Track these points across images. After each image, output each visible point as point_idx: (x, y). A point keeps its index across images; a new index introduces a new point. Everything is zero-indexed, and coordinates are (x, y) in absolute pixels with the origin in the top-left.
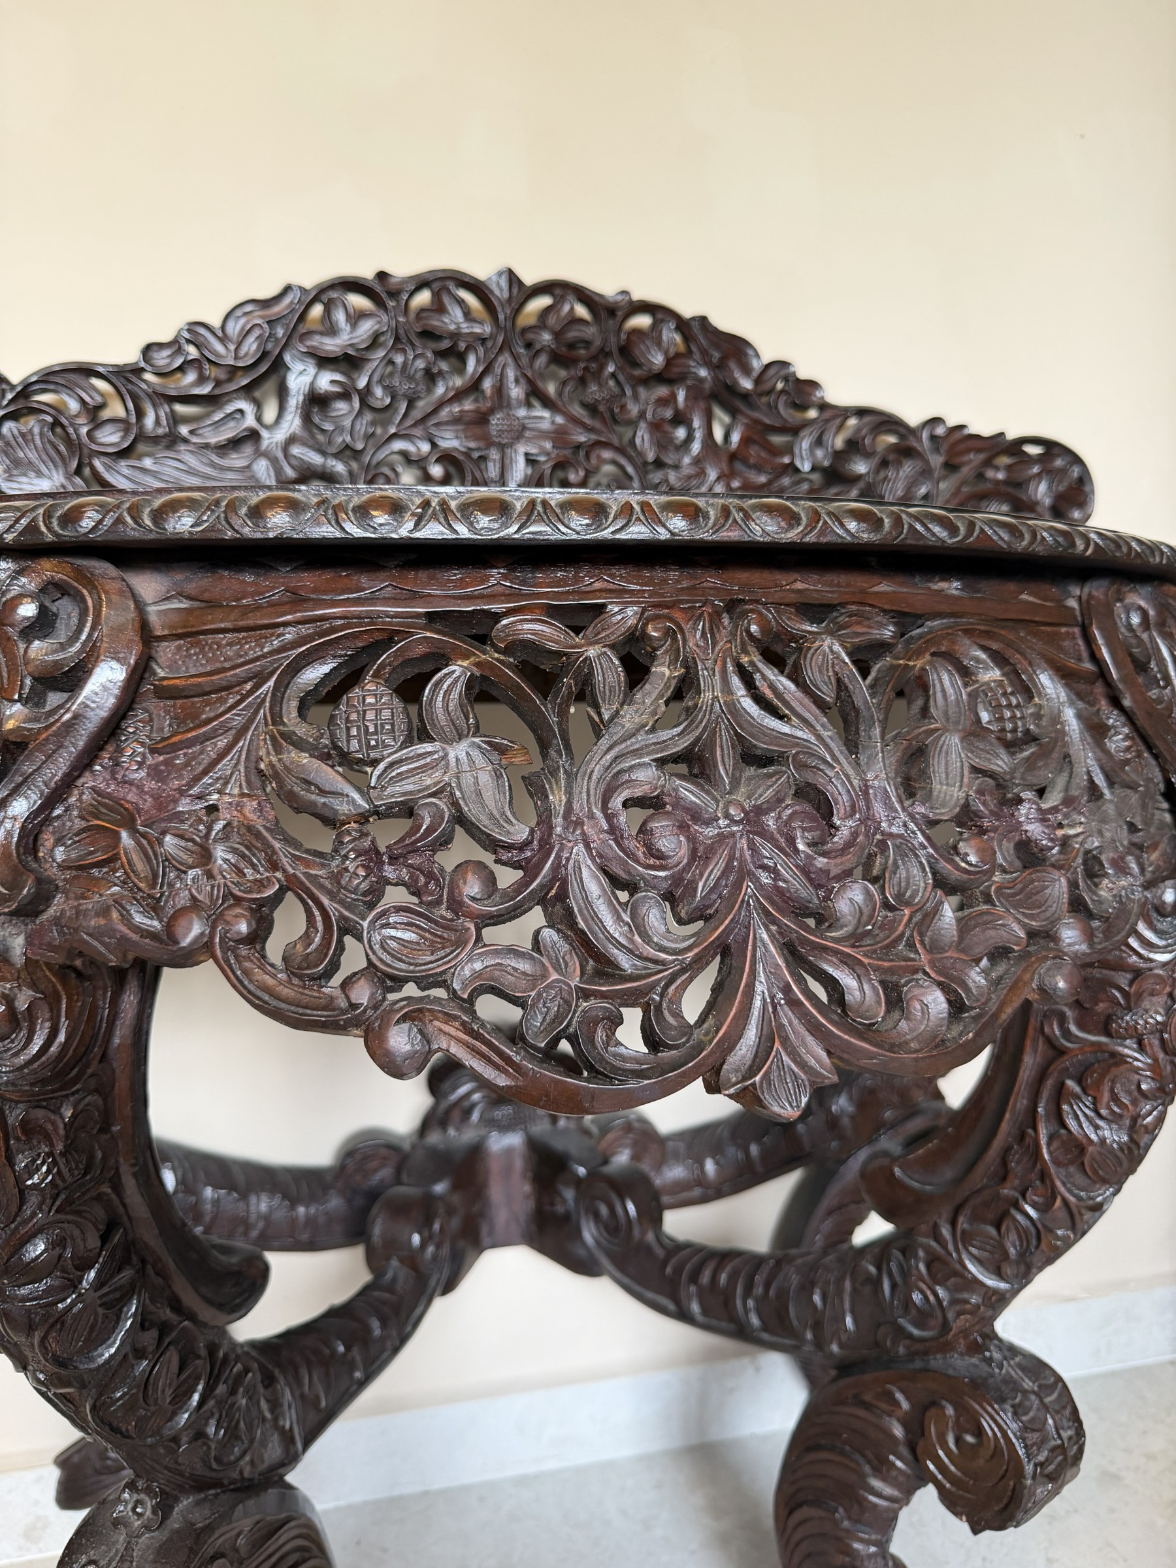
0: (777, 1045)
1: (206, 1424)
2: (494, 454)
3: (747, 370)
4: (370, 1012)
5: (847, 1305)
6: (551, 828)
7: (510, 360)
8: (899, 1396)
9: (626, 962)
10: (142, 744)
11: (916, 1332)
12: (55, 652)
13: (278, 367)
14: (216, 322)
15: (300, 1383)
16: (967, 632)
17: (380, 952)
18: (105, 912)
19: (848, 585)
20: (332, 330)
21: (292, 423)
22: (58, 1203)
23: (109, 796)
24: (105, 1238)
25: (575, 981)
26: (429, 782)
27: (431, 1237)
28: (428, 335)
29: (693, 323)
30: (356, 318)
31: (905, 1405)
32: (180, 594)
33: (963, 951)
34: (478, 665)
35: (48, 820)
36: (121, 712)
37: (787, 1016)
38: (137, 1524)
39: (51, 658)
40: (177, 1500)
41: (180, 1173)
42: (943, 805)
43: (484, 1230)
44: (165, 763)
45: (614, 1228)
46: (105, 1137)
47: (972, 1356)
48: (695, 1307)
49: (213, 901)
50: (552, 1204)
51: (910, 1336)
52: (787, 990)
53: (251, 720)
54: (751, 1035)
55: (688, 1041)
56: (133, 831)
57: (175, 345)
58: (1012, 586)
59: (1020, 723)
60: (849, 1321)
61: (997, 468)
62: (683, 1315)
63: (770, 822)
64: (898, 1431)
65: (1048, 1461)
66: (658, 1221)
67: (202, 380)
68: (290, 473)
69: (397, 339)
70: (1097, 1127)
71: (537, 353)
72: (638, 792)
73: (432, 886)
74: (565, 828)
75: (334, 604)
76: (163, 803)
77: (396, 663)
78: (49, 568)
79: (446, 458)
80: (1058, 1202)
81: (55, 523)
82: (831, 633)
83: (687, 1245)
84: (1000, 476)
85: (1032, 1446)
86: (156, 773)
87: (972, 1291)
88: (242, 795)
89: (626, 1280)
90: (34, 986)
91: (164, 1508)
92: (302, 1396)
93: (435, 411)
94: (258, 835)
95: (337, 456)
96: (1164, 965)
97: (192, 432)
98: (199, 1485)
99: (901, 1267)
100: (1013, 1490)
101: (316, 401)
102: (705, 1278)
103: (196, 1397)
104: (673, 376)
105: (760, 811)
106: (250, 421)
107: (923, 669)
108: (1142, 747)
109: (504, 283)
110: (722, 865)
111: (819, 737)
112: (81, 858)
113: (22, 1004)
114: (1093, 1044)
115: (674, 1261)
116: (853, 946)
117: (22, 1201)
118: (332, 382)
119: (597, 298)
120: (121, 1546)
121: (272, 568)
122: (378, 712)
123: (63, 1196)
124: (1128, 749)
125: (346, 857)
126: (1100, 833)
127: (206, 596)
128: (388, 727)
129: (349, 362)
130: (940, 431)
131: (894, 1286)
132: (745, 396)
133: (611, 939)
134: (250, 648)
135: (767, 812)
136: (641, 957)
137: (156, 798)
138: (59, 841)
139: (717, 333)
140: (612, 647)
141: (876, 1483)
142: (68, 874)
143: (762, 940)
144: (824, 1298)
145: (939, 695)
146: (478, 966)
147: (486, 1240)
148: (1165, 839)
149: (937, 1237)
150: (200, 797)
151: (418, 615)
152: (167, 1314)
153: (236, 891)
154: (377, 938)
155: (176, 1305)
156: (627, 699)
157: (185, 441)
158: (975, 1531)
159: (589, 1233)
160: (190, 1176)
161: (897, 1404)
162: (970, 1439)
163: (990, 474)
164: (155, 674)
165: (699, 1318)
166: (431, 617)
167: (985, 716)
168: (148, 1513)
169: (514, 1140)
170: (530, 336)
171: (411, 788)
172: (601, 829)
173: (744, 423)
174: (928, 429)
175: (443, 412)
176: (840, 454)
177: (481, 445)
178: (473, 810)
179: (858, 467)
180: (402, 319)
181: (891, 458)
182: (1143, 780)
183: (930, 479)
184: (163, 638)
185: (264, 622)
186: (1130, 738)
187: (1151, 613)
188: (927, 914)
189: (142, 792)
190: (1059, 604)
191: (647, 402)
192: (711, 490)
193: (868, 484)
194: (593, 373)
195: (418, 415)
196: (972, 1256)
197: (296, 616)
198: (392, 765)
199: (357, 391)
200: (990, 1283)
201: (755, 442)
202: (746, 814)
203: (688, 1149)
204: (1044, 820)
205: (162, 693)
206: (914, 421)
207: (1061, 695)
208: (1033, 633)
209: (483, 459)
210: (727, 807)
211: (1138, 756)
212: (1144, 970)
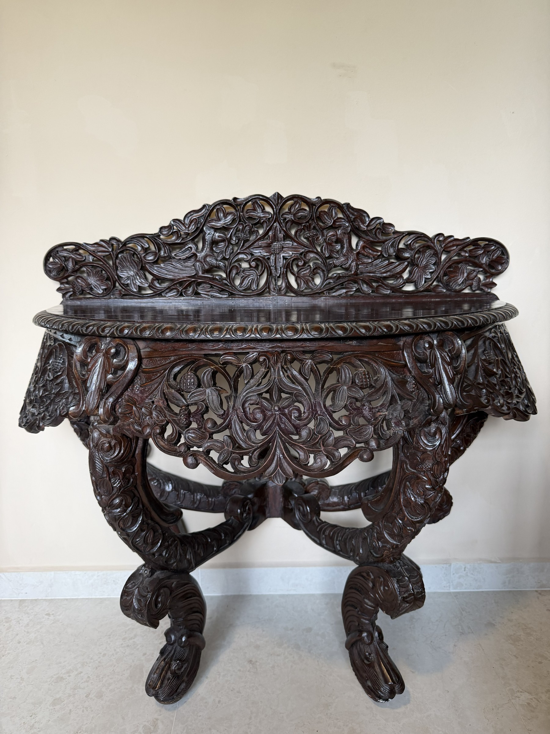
0: (279, 468)
1: (163, 552)
2: (272, 258)
3: (364, 223)
4: (184, 453)
5: (361, 546)
6: (229, 411)
7: (278, 225)
8: (371, 574)
9: (243, 445)
10: (139, 385)
11: (375, 555)
12: (119, 362)
13: (202, 231)
14: (182, 218)
15: (194, 548)
16: (355, 357)
17: (188, 440)
18: (129, 425)
19: (319, 345)
20: (219, 219)
21: (206, 250)
22: (121, 491)
23: (131, 397)
24: (132, 500)
25: (231, 449)
26: (201, 398)
27: (245, 511)
28: (250, 218)
29: (344, 206)
30: (226, 215)
31: (372, 577)
32: (148, 347)
33: (335, 447)
34: (215, 368)
35: (118, 402)
36: (134, 376)
37: (283, 461)
38: (145, 575)
39: (118, 363)
40: (156, 571)
41: (173, 485)
42: (338, 407)
43: (267, 511)
44: (143, 390)
45: (304, 514)
46: (133, 476)
47: (390, 564)
48: (324, 542)
49: (152, 424)
50: (288, 505)
52: (283, 454)
53: (162, 381)
54: (273, 465)
55: (257, 465)
56: (136, 407)
57: (170, 227)
58: (375, 341)
59: (368, 383)
60: (361, 551)
61: (466, 252)
62: (321, 544)
63: (286, 411)
64: (371, 585)
65: (407, 597)
66: (319, 515)
67: (178, 238)
68: (206, 267)
69: (240, 221)
70: (414, 497)
71: (287, 222)
72: (252, 402)
73: (200, 424)
74: (232, 411)
75: (182, 351)
76: (143, 400)
77: (196, 367)
78: (118, 341)
79: (257, 260)
80: (406, 519)
81: (118, 331)
82: (311, 359)
83: (325, 522)
84: (467, 255)
85: (402, 592)
86: (141, 392)
87: (388, 544)
88: (159, 399)
89: (307, 532)
90: (116, 439)
91: (152, 572)
92: (195, 552)
93: (253, 244)
94: (162, 409)
95: (220, 261)
96: (430, 451)
97: (175, 255)
98: (163, 568)
99: (371, 534)
100: (396, 604)
101: (214, 243)
102: (327, 533)
103: (159, 544)
104: (337, 226)
105: (284, 408)
106: (193, 251)
107: (339, 368)
108: (419, 386)
109: (276, 197)
110: (271, 422)
111: (304, 389)
112: (124, 412)
113: (113, 444)
114: (413, 472)
115: (319, 527)
116: (302, 444)
117: (113, 490)
118: (219, 236)
119: (308, 200)
120: (141, 580)
121: (169, 341)
122: (190, 380)
123: (122, 489)
124: (414, 387)
125: (181, 416)
126: (392, 414)
127: (154, 348)
128: (192, 384)
129: (224, 229)
130: (441, 239)
131: (370, 540)
132: (364, 232)
133: (241, 439)
134: (163, 362)
135: (286, 408)
136: (248, 444)
137: (141, 398)
138: (120, 407)
139: (353, 209)
140: (249, 364)
141: (366, 601)
142: (122, 415)
143: (279, 442)
144: (355, 542)
145: (343, 375)
146: (209, 444)
147: (268, 515)
148: (421, 416)
149: (379, 527)
150: (151, 399)
151: (202, 355)
152: (150, 521)
153: (157, 422)
154: (187, 436)
155: (152, 519)
156: (252, 378)
157: (174, 258)
158: (392, 618)
159: (297, 515)
160: (177, 485)
161: (370, 576)
162: (386, 588)
163: (463, 254)
164: (142, 367)
165: (325, 546)
166: (205, 355)
167: (357, 381)
168: (148, 573)
170: (285, 216)
171: (197, 399)
172: (241, 412)
173: (363, 241)
174: (437, 238)
175: (256, 244)
176: (401, 250)
177: (268, 254)
178: (211, 405)
179: (407, 255)
180: (242, 214)
181: (421, 250)
182: (418, 398)
183: (438, 256)
184: (144, 358)
185: (167, 355)
186: (415, 385)
187: (435, 342)
188: (326, 437)
189: (138, 396)
190: (395, 344)
191: (327, 236)
192: (350, 265)
193: (412, 260)
194: (307, 227)
195: (247, 245)
196: (387, 533)
197: (174, 354)
198: (193, 393)
199: (227, 239)
200: (391, 541)
201: (367, 247)
202: (279, 409)
203: (340, 491)
204: (369, 411)
205: (143, 372)
206: (431, 235)
207: (387, 374)
208: (381, 354)
209: (269, 259)
210: (274, 407)
211: (418, 390)
212: (425, 452)
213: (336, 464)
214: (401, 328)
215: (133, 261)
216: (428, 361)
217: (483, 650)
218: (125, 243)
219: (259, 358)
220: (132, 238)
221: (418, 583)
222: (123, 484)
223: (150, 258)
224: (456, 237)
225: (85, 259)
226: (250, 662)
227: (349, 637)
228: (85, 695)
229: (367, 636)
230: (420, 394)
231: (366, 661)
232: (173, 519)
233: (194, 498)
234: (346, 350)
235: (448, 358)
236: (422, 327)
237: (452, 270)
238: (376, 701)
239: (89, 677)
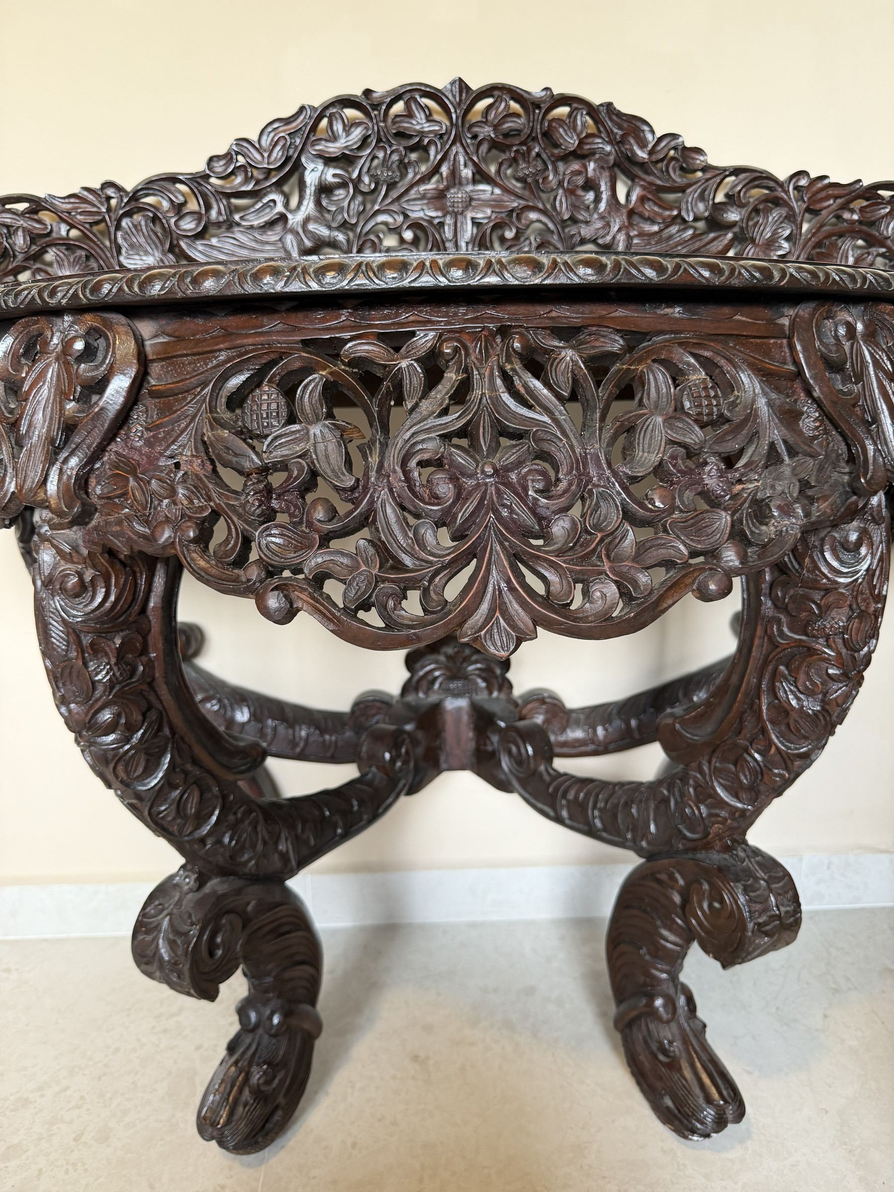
0: (498, 614)
1: (223, 836)
2: (449, 222)
3: (643, 144)
4: (258, 584)
5: (651, 817)
6: (368, 478)
7: (461, 150)
8: (678, 876)
9: (408, 561)
10: (141, 426)
11: (688, 834)
12: (93, 370)
13: (298, 167)
14: (254, 137)
15: (294, 827)
16: (681, 344)
17: (265, 550)
18: (119, 522)
19: (591, 313)
20: (334, 138)
21: (309, 207)
22: (114, 691)
23: (124, 456)
24: (144, 715)
25: (375, 571)
26: (298, 449)
27: (399, 756)
28: (401, 135)
29: (601, 108)
30: (348, 127)
31: (681, 882)
32: (163, 333)
33: (637, 562)
34: (331, 373)
35: (92, 470)
36: (128, 406)
37: (508, 597)
38: (186, 888)
39: (89, 374)
40: (209, 879)
41: (252, 709)
42: (642, 466)
43: (442, 758)
44: (153, 436)
45: (519, 761)
46: (144, 659)
47: (724, 853)
48: (565, 814)
49: (176, 518)
50: (485, 745)
51: (685, 837)
52: (508, 582)
53: (198, 411)
54: (485, 607)
55: (442, 609)
56: (137, 479)
57: (228, 157)
58: (726, 310)
59: (715, 409)
60: (653, 828)
61: (852, 211)
62: (558, 820)
63: (513, 477)
64: (677, 899)
65: (766, 924)
66: (550, 761)
67: (247, 180)
68: (308, 244)
69: (379, 140)
70: (798, 699)
71: (480, 143)
72: (426, 456)
73: (297, 512)
74: (377, 479)
75: (247, 336)
76: (152, 460)
77: (283, 374)
78: (90, 320)
79: (415, 226)
80: (773, 750)
81: (88, 291)
82: (573, 348)
83: (566, 774)
84: (855, 217)
85: (755, 912)
86: (149, 443)
87: (722, 809)
88: (193, 456)
89: (527, 796)
90: (94, 567)
91: (201, 881)
92: (297, 837)
93: (407, 191)
94: (201, 480)
95: (338, 229)
96: (847, 585)
97: (241, 218)
98: (224, 872)
99: (680, 791)
100: (740, 939)
101: (324, 190)
102: (571, 796)
103: (214, 818)
104: (586, 152)
105: (507, 469)
106: (280, 208)
107: (642, 371)
108: (830, 427)
109: (456, 89)
110: (475, 503)
111: (555, 421)
112: (109, 492)
113: (88, 577)
114: (796, 640)
115: (555, 784)
116: (557, 556)
117: (94, 689)
118: (334, 175)
119: (525, 95)
120: (176, 898)
121: (213, 315)
122: (269, 405)
123: (117, 688)
124: (817, 428)
125: (248, 494)
126: (773, 487)
127: (177, 334)
128: (274, 414)
129: (345, 160)
130: (803, 182)
131: (676, 803)
132: (642, 165)
133: (400, 547)
134: (201, 366)
135: (512, 470)
136: (418, 559)
137: (148, 457)
138: (98, 483)
139: (619, 114)
140: (416, 360)
141: (665, 933)
142: (103, 501)
143: (496, 551)
144: (638, 810)
145: (653, 390)
146: (320, 560)
147: (444, 766)
148: (837, 494)
149: (702, 772)
150: (172, 457)
151: (297, 342)
152: (189, 767)
153: (188, 512)
154: (264, 542)
155: (195, 762)
156: (424, 395)
157: (238, 225)
158: (724, 967)
159: (505, 763)
160: (258, 711)
161: (676, 881)
162: (717, 905)
163: (846, 215)
164: (149, 383)
165: (568, 822)
166: (304, 342)
167: (687, 405)
168: (192, 882)
169: (462, 703)
170: (476, 129)
171: (287, 452)
172: (400, 480)
173: (642, 186)
174: (794, 180)
175: (413, 192)
176: (719, 206)
177: (440, 214)
178: (322, 466)
179: (733, 216)
180: (382, 124)
181: (761, 207)
182: (826, 451)
183: (794, 222)
184: (153, 361)
185: (208, 349)
186: (819, 421)
187: (860, 327)
188: (615, 538)
189: (141, 454)
190: (771, 322)
191: (564, 174)
192: (614, 238)
193: (742, 228)
194: (523, 154)
195: (394, 194)
196: (721, 784)
197: (227, 345)
198: (276, 438)
199: (352, 180)
200: (732, 803)
201: (649, 199)
202: (496, 471)
203: (588, 717)
204: (721, 477)
205: (154, 394)
206: (782, 175)
207: (758, 390)
208: (742, 344)
209: (442, 224)
210: (483, 466)
211: (826, 433)
212: (831, 589)
213: (642, 603)
214: (791, 275)
215: (151, 233)
216: (848, 365)
217: (883, 1023)
218: (135, 196)
219: (441, 345)
220: (151, 185)
221: (786, 892)
222: (118, 674)
223: (188, 225)
224: (833, 180)
225: (51, 231)
226: (415, 1058)
227: (623, 1006)
228: (73, 1136)
229: (665, 1006)
230: (831, 445)
231: (661, 1057)
232: (244, 764)
233: (294, 736)
234: (659, 328)
235: (888, 363)
236: (837, 278)
237: (824, 250)
238: (686, 1137)
239: (82, 1098)
